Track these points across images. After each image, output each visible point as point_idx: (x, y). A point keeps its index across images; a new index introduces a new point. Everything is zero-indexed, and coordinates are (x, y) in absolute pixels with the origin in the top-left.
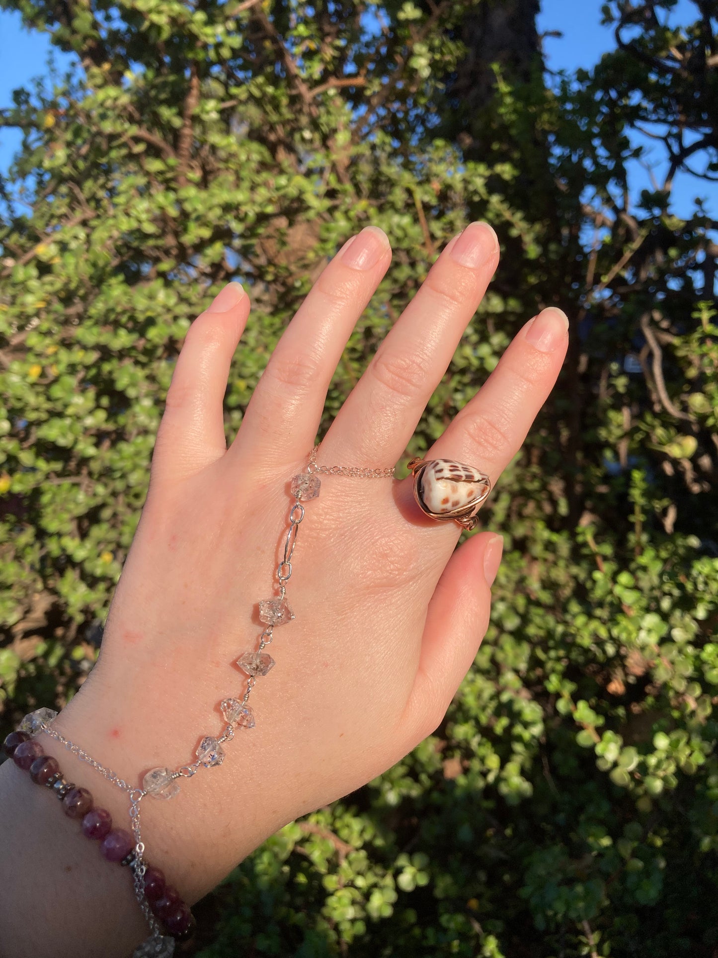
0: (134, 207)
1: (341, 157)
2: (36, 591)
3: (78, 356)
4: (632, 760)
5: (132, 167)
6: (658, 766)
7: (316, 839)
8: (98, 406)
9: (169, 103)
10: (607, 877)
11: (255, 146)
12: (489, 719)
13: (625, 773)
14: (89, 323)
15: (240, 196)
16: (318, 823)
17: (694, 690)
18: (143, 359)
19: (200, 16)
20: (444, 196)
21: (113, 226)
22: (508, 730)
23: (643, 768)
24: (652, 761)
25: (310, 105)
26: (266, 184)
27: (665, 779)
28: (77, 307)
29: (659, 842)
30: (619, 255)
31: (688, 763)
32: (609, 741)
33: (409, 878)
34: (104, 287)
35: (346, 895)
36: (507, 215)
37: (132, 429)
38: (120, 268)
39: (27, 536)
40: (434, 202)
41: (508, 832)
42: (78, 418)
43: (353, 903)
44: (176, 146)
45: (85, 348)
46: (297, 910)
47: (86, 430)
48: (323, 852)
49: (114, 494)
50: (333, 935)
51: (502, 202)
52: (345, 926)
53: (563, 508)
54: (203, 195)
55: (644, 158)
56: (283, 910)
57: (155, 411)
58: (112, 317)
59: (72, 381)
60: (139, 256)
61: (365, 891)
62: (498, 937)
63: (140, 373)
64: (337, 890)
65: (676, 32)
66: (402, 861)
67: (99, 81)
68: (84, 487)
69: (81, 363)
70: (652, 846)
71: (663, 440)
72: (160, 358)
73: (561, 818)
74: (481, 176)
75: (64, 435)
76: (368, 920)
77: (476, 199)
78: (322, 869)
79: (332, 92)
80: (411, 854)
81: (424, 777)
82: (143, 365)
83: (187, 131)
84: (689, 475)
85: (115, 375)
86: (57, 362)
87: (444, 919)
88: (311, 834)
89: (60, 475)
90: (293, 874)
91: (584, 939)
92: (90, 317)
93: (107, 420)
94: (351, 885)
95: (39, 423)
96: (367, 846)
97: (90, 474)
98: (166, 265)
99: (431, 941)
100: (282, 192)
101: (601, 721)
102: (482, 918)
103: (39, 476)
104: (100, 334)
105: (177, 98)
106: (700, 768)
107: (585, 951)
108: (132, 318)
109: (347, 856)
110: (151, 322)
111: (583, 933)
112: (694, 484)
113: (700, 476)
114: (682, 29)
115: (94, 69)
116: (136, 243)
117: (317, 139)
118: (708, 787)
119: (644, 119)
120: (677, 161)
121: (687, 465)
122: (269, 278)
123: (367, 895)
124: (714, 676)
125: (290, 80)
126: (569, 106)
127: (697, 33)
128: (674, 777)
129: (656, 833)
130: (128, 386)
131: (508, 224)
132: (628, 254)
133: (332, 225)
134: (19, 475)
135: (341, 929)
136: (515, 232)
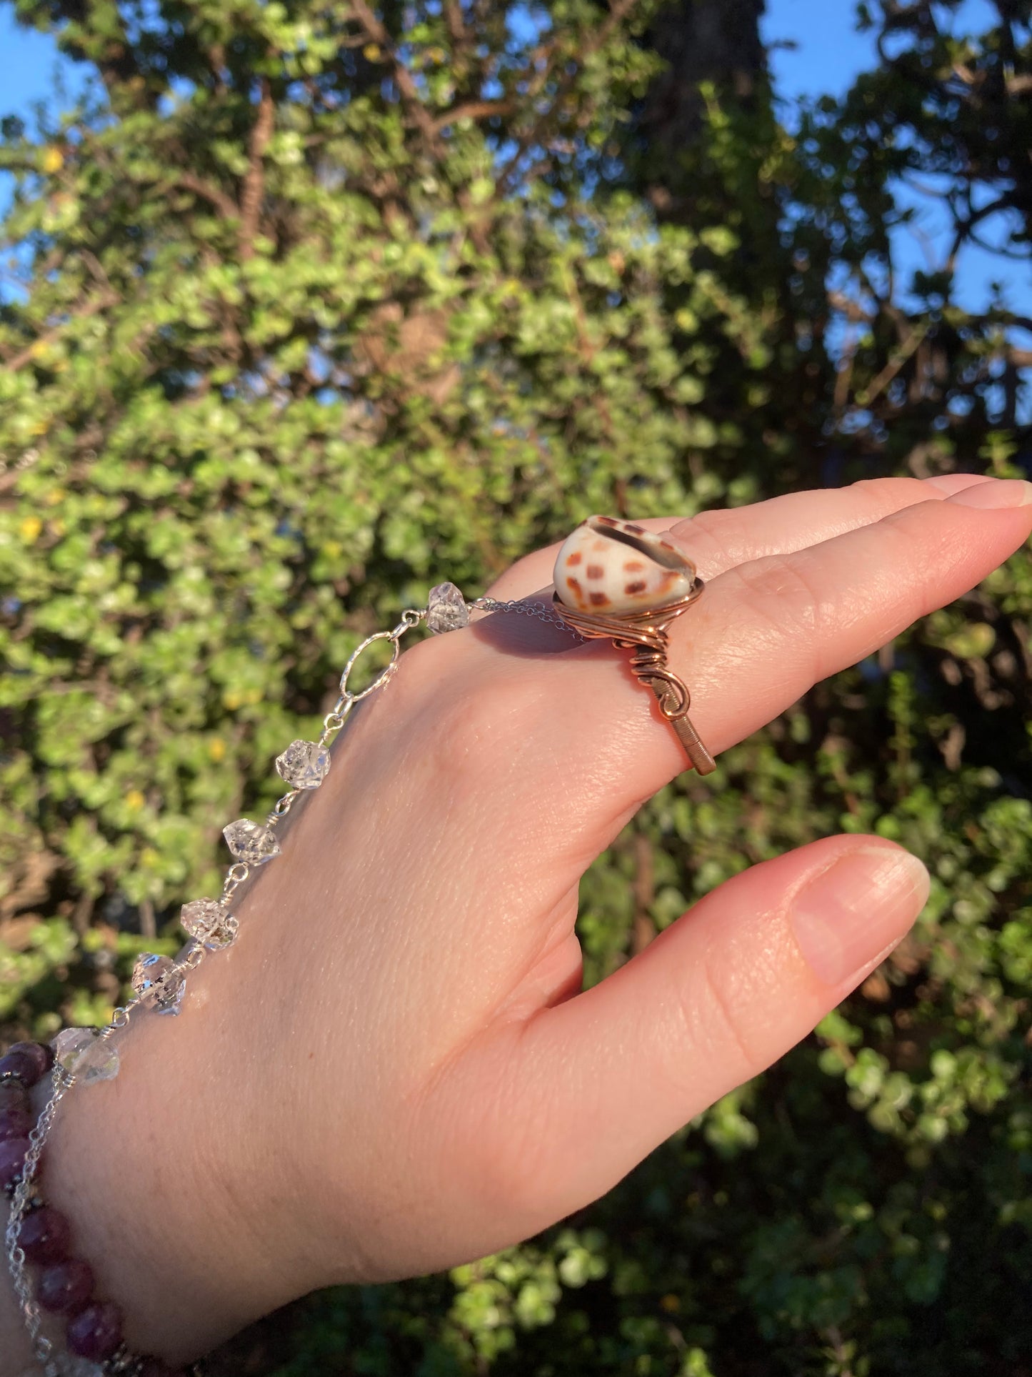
0: (177, 288)
1: (477, 219)
2: (32, 851)
3: (95, 506)
4: (900, 1093)
5: (175, 231)
6: (939, 1100)
8: (123, 579)
9: (230, 137)
10: (863, 1263)
11: (354, 202)
13: (891, 1112)
14: (109, 458)
15: (332, 274)
17: (990, 990)
18: (189, 510)
19: (276, 11)
20: (628, 276)
21: (146, 316)
23: (917, 1107)
24: (930, 1092)
25: (434, 142)
26: (369, 256)
27: (949, 1119)
28: (92, 435)
29: (939, 1212)
30: (882, 363)
31: (982, 1096)
32: (867, 1065)
33: (576, 1267)
34: (133, 406)
35: (485, 1291)
36: (722, 303)
37: (172, 613)
38: (157, 378)
39: (18, 769)
40: (614, 284)
41: (721, 1198)
42: (93, 596)
43: (497, 1302)
44: (238, 199)
45: (105, 494)
46: (414, 1314)
47: (105, 615)
49: (146, 708)
50: (465, 1351)
51: (717, 284)
52: (484, 1338)
53: (800, 729)
54: (278, 271)
55: (918, 225)
56: (394, 1315)
57: (207, 588)
58: (144, 450)
59: (85, 543)
60: (184, 361)
61: (514, 1285)
62: (706, 1349)
63: (186, 531)
64: (472, 1284)
65: (963, 43)
66: (567, 1240)
67: (125, 104)
68: (103, 697)
69: (98, 517)
70: (931, 1218)
71: (944, 630)
72: (215, 509)
73: (797, 1178)
74: (683, 248)
75: (73, 622)
76: (517, 1328)
77: (675, 282)
79: (466, 124)
80: (581, 1230)
82: (190, 520)
83: (255, 180)
84: (982, 681)
85: (148, 535)
86: (62, 515)
87: (627, 1326)
89: (69, 679)
91: (828, 1352)
92: (112, 450)
93: (137, 600)
94: (492, 1276)
95: (36, 604)
97: (112, 679)
98: (222, 374)
99: (609, 1358)
100: (393, 269)
101: (854, 1036)
102: (684, 1323)
103: (36, 681)
104: (126, 474)
105: (241, 129)
106: (1000, 1103)
107: (832, 1371)
108: (174, 452)
110: (200, 456)
111: (830, 1344)
112: (988, 694)
113: (998, 682)
114: (971, 37)
115: (120, 89)
116: (178, 342)
117: (445, 192)
118: (1009, 1131)
119: (918, 168)
120: (964, 230)
121: (979, 668)
122: (374, 393)
123: (515, 1291)
124: (1018, 970)
125: (406, 105)
126: (812, 147)
127: (995, 43)
128: (963, 1115)
129: (936, 1198)
130: (167, 551)
131: (723, 318)
132: (895, 363)
133: (466, 317)
134: (8, 680)
135: (477, 1341)
136: (732, 329)
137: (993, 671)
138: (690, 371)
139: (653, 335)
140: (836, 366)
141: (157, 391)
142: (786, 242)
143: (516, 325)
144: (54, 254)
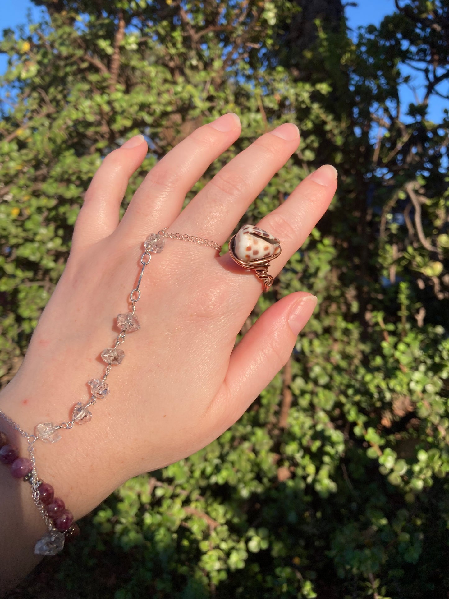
0: (81, 104)
1: (216, 76)
2: (15, 356)
3: (43, 202)
4: (402, 468)
5: (79, 78)
6: (421, 471)
7: (195, 518)
8: (56, 236)
9: (105, 38)
10: (385, 544)
11: (160, 69)
12: (308, 442)
13: (398, 477)
14: (50, 181)
15: (151, 99)
16: (196, 507)
17: (444, 423)
20: (282, 104)
21: (66, 116)
22: (320, 448)
23: (410, 474)
24: (417, 468)
25: (197, 43)
26: (168, 91)
27: (425, 480)
28: (43, 171)
29: (419, 522)
31: (440, 471)
32: (388, 455)
33: (255, 544)
34: (61, 158)
35: (214, 554)
36: (323, 116)
38: (72, 146)
39: (10, 320)
40: (276, 107)
41: (319, 515)
42: (43, 243)
43: (219, 559)
44: (109, 66)
45: (49, 197)
46: (183, 564)
47: (48, 251)
48: (200, 526)
50: (205, 580)
51: (321, 108)
52: (214, 574)
53: (355, 307)
54: (127, 97)
55: (412, 83)
56: (173, 565)
58: (66, 176)
59: (39, 218)
61: (227, 551)
62: (312, 581)
64: (208, 551)
65: (433, 2)
66: (251, 533)
67: (59, 23)
68: (47, 288)
69: (45, 207)
70: (415, 525)
71: (421, 264)
73: (354, 505)
74: (307, 91)
75: (34, 253)
76: (228, 570)
77: (303, 106)
78: (199, 537)
79: (211, 34)
80: (257, 528)
81: (265, 480)
83: (116, 57)
84: (437, 288)
85: (68, 215)
86: (30, 206)
87: (278, 570)
88: (192, 515)
89: (32, 280)
90: (179, 540)
91: (368, 584)
92: (52, 177)
93: (62, 244)
94: (217, 547)
95: (17, 246)
96: (228, 523)
97: (51, 280)
98: (101, 144)
99: (269, 585)
100: (179, 96)
101: (383, 442)
102: (303, 570)
103: (18, 281)
104: (58, 188)
105: (110, 35)
106: (447, 473)
107: (370, 592)
108: (79, 178)
109: (215, 529)
111: (368, 580)
112: (440, 293)
113: (444, 288)
115: (56, 15)
116: (81, 130)
117: (201, 66)
119: (411, 59)
120: (431, 87)
121: (436, 281)
123: (228, 554)
125: (184, 25)
126: (363, 49)
128: (431, 479)
129: (417, 516)
131: (324, 123)
132: (399, 146)
133: (211, 118)
134: (4, 280)
135: (211, 576)
136: (328, 127)
137: (442, 283)
138: (309, 147)
141: (72, 151)
144: (27, 90)
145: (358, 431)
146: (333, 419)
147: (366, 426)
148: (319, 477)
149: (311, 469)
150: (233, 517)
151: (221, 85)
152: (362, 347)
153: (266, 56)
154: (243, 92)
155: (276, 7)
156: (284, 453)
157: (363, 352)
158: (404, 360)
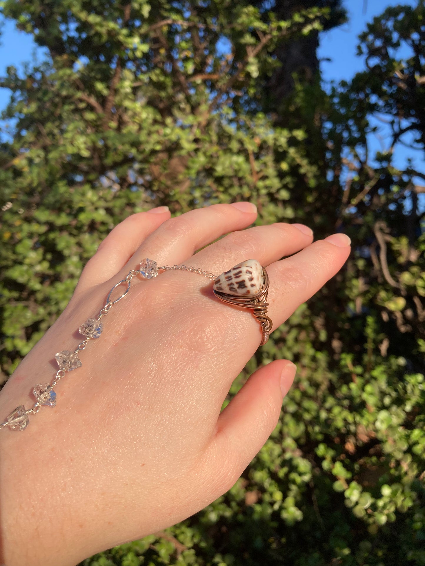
0: (76, 140)
1: (202, 119)
3: (35, 228)
4: (367, 501)
5: (77, 117)
6: (384, 507)
7: (163, 541)
8: (44, 259)
9: (102, 80)
11: (150, 110)
12: (277, 468)
13: (362, 509)
14: (43, 208)
15: (142, 137)
17: (407, 459)
18: (75, 232)
19: (125, 31)
20: (263, 146)
21: (62, 150)
22: (287, 475)
23: (374, 507)
24: (381, 503)
26: (157, 132)
27: (388, 516)
28: (36, 198)
29: (380, 553)
30: (362, 188)
31: (402, 506)
32: (354, 489)
36: (299, 160)
37: (64, 275)
38: (64, 177)
40: (256, 150)
41: (284, 540)
42: (31, 266)
44: (103, 106)
45: (39, 222)
47: (36, 273)
48: (167, 550)
49: (50, 314)
51: (297, 152)
53: (323, 336)
55: (379, 133)
57: (80, 264)
58: (58, 205)
59: (29, 243)
60: (75, 169)
63: (73, 241)
65: (400, 63)
66: (218, 558)
67: (60, 64)
68: (32, 308)
69: (36, 232)
70: (376, 556)
71: (385, 299)
72: (85, 232)
73: (318, 534)
74: (285, 137)
75: (22, 276)
77: (281, 150)
78: (166, 561)
79: (199, 81)
80: (223, 554)
81: (233, 504)
82: (74, 236)
83: (111, 98)
84: (400, 321)
85: (58, 241)
86: (21, 230)
88: (160, 538)
89: (18, 300)
90: (146, 562)
92: (44, 204)
93: (49, 268)
95: (7, 267)
96: (196, 547)
97: (36, 301)
100: (167, 138)
101: (349, 475)
103: (3, 300)
104: (49, 216)
105: (107, 78)
106: (410, 509)
108: (70, 207)
109: (182, 553)
110: (81, 210)
112: (402, 326)
113: (406, 321)
114: (402, 60)
115: (58, 58)
117: (189, 108)
118: (413, 521)
119: (379, 111)
120: (396, 137)
121: (399, 315)
122: (155, 188)
124: (418, 449)
125: (174, 73)
126: (336, 100)
127: (412, 63)
128: (394, 514)
130: (64, 248)
131: (299, 166)
132: (367, 188)
133: (196, 159)
136: (302, 171)
137: (404, 317)
138: (285, 187)
139: (271, 171)
140: (343, 188)
141: (65, 182)
142: (325, 137)
143: (214, 164)
145: (326, 465)
146: (300, 446)
147: (334, 460)
148: (285, 505)
149: (278, 496)
150: (201, 541)
151: (206, 127)
152: (330, 376)
153: (248, 102)
154: (226, 135)
155: (259, 61)
156: (253, 479)
157: (330, 381)
158: (371, 401)
